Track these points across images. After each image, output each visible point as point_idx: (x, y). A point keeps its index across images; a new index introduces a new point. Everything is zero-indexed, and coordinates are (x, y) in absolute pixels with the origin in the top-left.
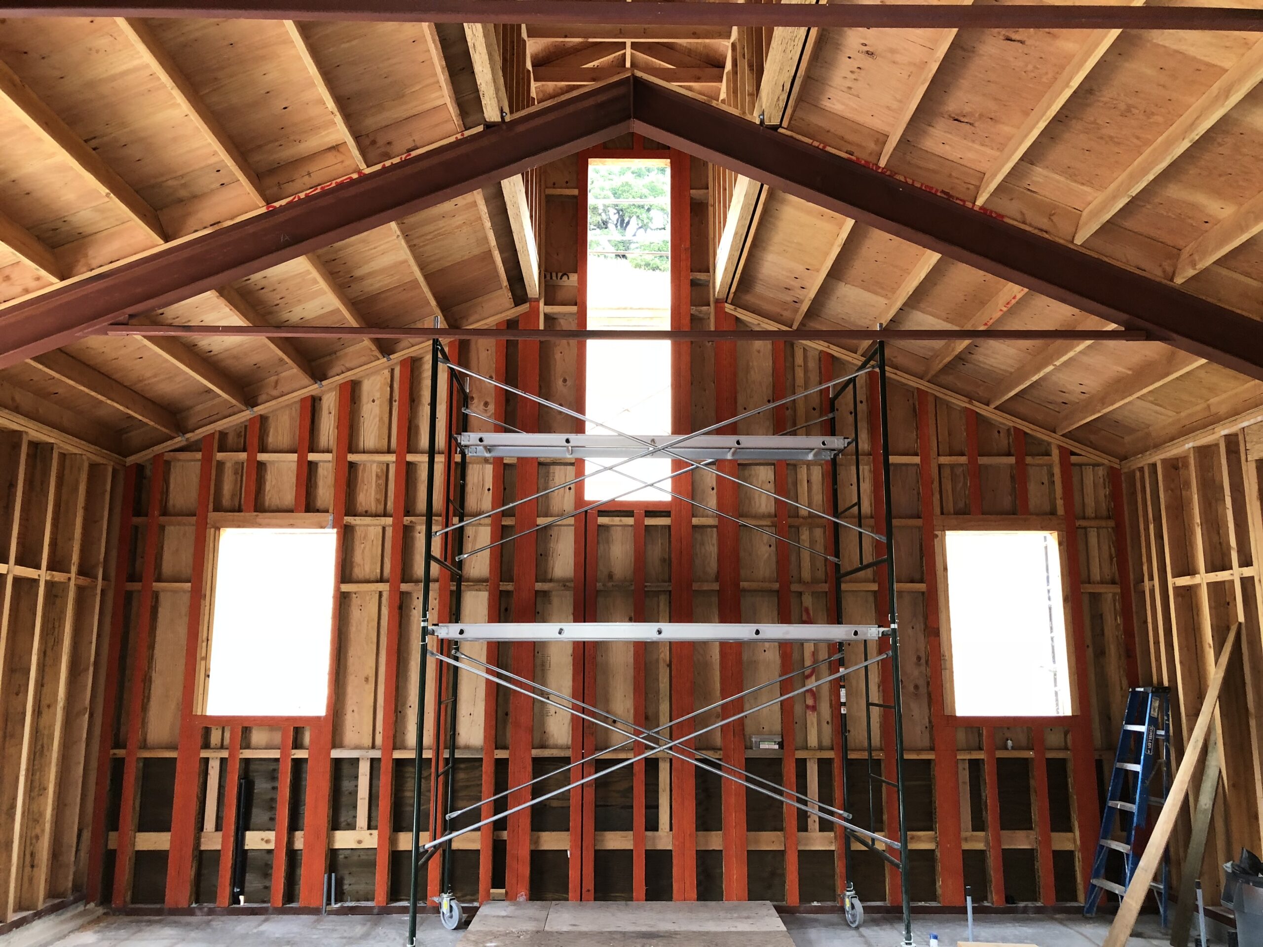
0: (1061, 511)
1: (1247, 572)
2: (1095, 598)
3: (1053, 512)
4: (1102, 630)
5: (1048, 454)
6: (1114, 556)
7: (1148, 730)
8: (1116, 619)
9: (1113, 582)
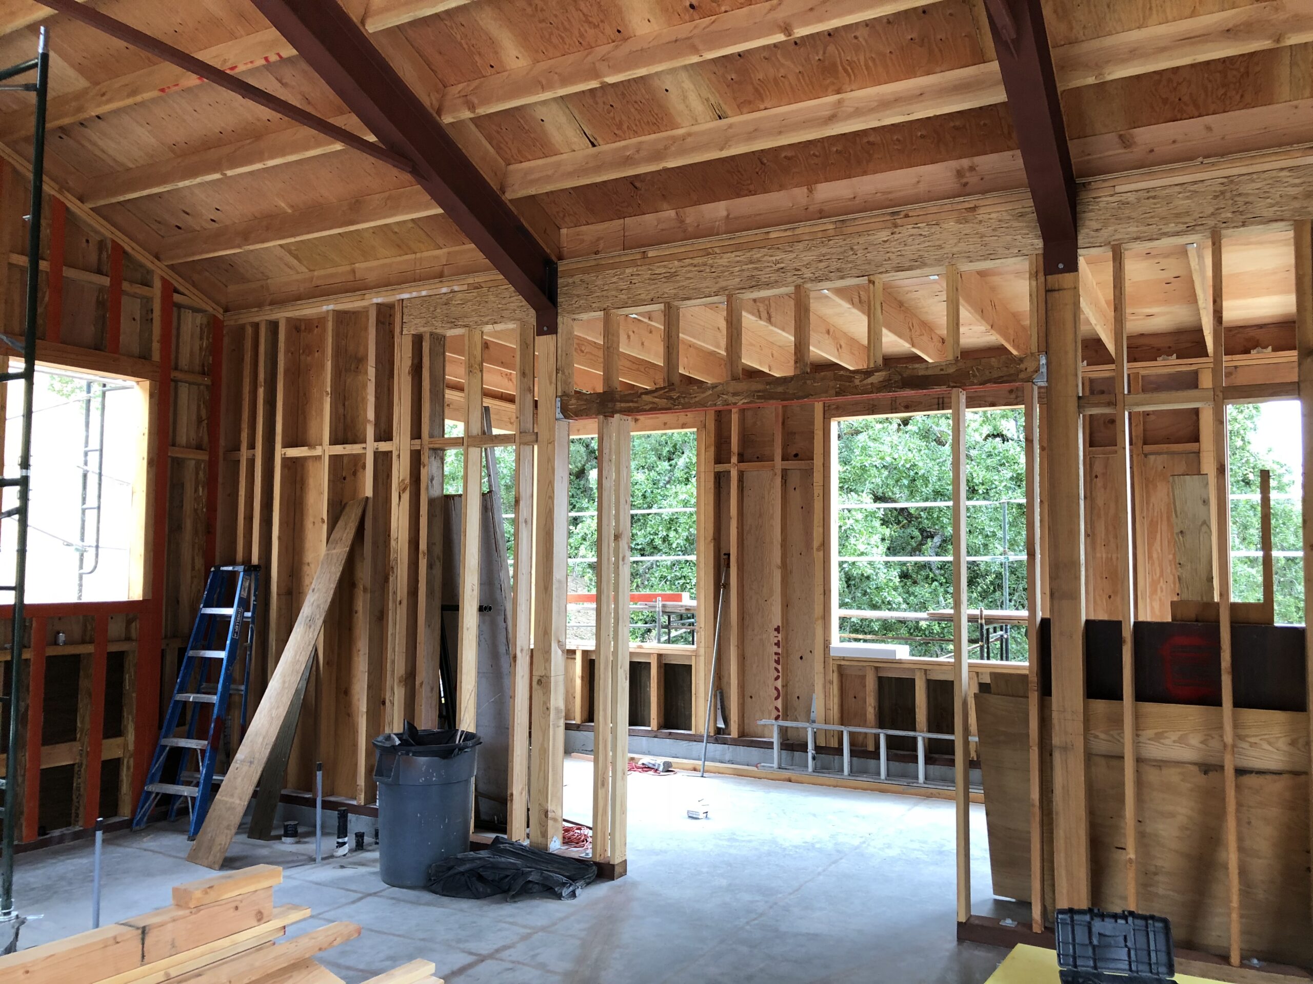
0: (156, 356)
1: (384, 446)
2: (178, 463)
3: (145, 356)
4: (182, 501)
5: (147, 283)
6: (204, 417)
7: (237, 612)
8: (196, 490)
9: (199, 447)
